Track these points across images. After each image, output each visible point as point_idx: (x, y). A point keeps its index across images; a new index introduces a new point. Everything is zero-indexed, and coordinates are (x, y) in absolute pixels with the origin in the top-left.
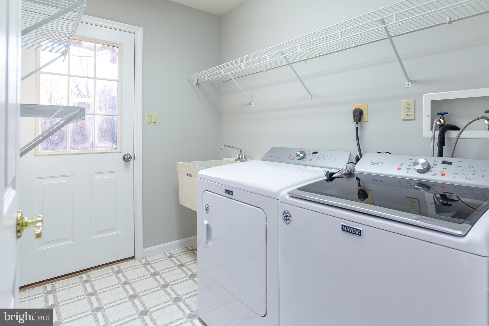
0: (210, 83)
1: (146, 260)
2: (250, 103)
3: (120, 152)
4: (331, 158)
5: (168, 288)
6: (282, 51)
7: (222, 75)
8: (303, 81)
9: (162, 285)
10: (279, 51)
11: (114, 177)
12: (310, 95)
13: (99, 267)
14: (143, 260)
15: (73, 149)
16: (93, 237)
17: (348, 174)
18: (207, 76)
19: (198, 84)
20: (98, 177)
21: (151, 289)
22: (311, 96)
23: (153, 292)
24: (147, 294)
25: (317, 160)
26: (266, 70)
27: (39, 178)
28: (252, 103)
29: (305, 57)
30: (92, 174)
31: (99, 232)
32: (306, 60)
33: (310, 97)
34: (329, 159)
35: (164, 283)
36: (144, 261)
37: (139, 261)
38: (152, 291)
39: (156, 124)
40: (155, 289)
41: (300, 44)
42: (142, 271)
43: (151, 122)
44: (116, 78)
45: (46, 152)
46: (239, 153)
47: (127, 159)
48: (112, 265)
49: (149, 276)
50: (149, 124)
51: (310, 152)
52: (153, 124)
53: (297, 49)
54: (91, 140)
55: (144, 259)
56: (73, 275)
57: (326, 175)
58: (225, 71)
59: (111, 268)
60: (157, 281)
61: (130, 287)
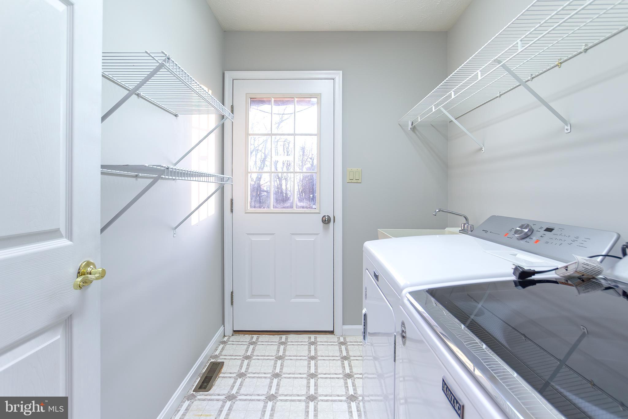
0: (432, 126)
1: (345, 339)
2: (481, 149)
3: (319, 213)
4: (574, 241)
5: (350, 379)
6: (497, 59)
7: (433, 112)
8: (551, 104)
9: (346, 374)
10: (493, 60)
11: (313, 240)
12: (567, 126)
13: (298, 332)
14: (342, 338)
15: (276, 207)
16: (293, 300)
17: (580, 278)
18: (419, 117)
19: (414, 129)
20: (298, 238)
21: (333, 374)
22: (569, 128)
23: (332, 378)
24: (326, 378)
25: (547, 243)
26: (501, 95)
27: (248, 234)
28: (483, 148)
29: (559, 58)
30: (293, 234)
31: (298, 296)
32: (561, 63)
33: (567, 130)
34: (570, 244)
35: (349, 373)
36: (342, 340)
37: (337, 337)
38: (332, 376)
39: (358, 181)
40: (337, 375)
41: (520, 39)
42: (334, 350)
43: (353, 180)
44: (316, 132)
45: (253, 210)
46: (465, 221)
47: (326, 221)
48: (311, 334)
49: (339, 358)
50: (350, 181)
51: (541, 228)
52: (356, 181)
53: (516, 48)
54: (292, 199)
55: (344, 337)
56: (276, 334)
57: (514, 273)
58: (436, 106)
59: (309, 337)
60: (343, 368)
61: (315, 363)
